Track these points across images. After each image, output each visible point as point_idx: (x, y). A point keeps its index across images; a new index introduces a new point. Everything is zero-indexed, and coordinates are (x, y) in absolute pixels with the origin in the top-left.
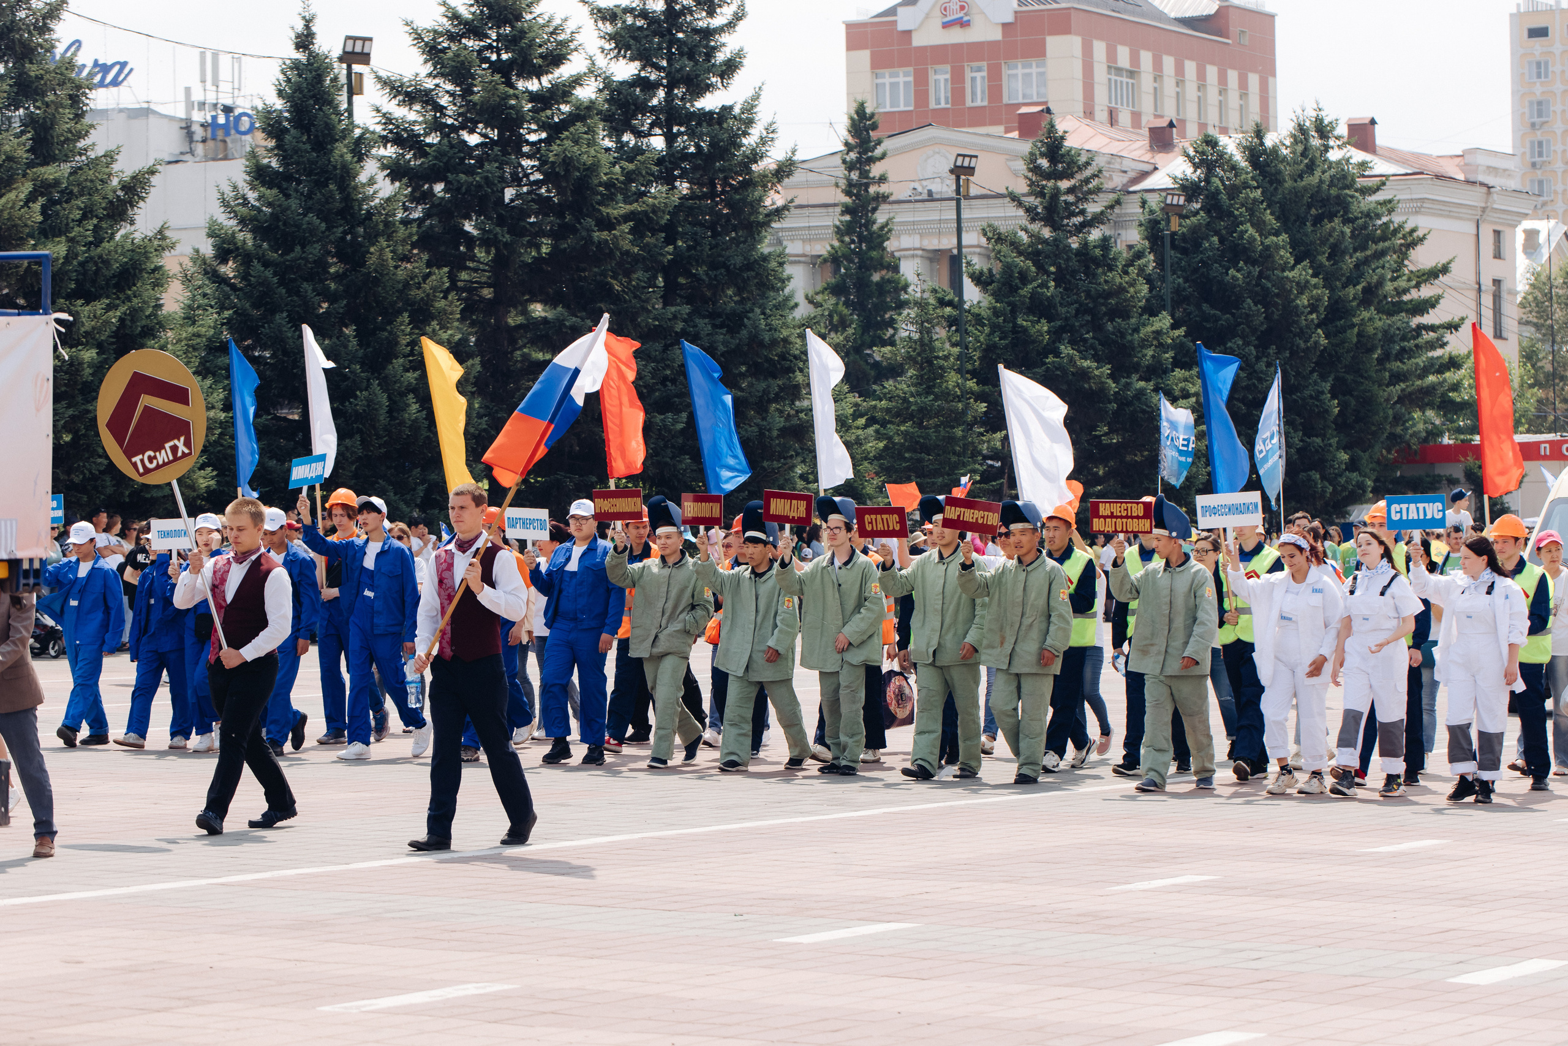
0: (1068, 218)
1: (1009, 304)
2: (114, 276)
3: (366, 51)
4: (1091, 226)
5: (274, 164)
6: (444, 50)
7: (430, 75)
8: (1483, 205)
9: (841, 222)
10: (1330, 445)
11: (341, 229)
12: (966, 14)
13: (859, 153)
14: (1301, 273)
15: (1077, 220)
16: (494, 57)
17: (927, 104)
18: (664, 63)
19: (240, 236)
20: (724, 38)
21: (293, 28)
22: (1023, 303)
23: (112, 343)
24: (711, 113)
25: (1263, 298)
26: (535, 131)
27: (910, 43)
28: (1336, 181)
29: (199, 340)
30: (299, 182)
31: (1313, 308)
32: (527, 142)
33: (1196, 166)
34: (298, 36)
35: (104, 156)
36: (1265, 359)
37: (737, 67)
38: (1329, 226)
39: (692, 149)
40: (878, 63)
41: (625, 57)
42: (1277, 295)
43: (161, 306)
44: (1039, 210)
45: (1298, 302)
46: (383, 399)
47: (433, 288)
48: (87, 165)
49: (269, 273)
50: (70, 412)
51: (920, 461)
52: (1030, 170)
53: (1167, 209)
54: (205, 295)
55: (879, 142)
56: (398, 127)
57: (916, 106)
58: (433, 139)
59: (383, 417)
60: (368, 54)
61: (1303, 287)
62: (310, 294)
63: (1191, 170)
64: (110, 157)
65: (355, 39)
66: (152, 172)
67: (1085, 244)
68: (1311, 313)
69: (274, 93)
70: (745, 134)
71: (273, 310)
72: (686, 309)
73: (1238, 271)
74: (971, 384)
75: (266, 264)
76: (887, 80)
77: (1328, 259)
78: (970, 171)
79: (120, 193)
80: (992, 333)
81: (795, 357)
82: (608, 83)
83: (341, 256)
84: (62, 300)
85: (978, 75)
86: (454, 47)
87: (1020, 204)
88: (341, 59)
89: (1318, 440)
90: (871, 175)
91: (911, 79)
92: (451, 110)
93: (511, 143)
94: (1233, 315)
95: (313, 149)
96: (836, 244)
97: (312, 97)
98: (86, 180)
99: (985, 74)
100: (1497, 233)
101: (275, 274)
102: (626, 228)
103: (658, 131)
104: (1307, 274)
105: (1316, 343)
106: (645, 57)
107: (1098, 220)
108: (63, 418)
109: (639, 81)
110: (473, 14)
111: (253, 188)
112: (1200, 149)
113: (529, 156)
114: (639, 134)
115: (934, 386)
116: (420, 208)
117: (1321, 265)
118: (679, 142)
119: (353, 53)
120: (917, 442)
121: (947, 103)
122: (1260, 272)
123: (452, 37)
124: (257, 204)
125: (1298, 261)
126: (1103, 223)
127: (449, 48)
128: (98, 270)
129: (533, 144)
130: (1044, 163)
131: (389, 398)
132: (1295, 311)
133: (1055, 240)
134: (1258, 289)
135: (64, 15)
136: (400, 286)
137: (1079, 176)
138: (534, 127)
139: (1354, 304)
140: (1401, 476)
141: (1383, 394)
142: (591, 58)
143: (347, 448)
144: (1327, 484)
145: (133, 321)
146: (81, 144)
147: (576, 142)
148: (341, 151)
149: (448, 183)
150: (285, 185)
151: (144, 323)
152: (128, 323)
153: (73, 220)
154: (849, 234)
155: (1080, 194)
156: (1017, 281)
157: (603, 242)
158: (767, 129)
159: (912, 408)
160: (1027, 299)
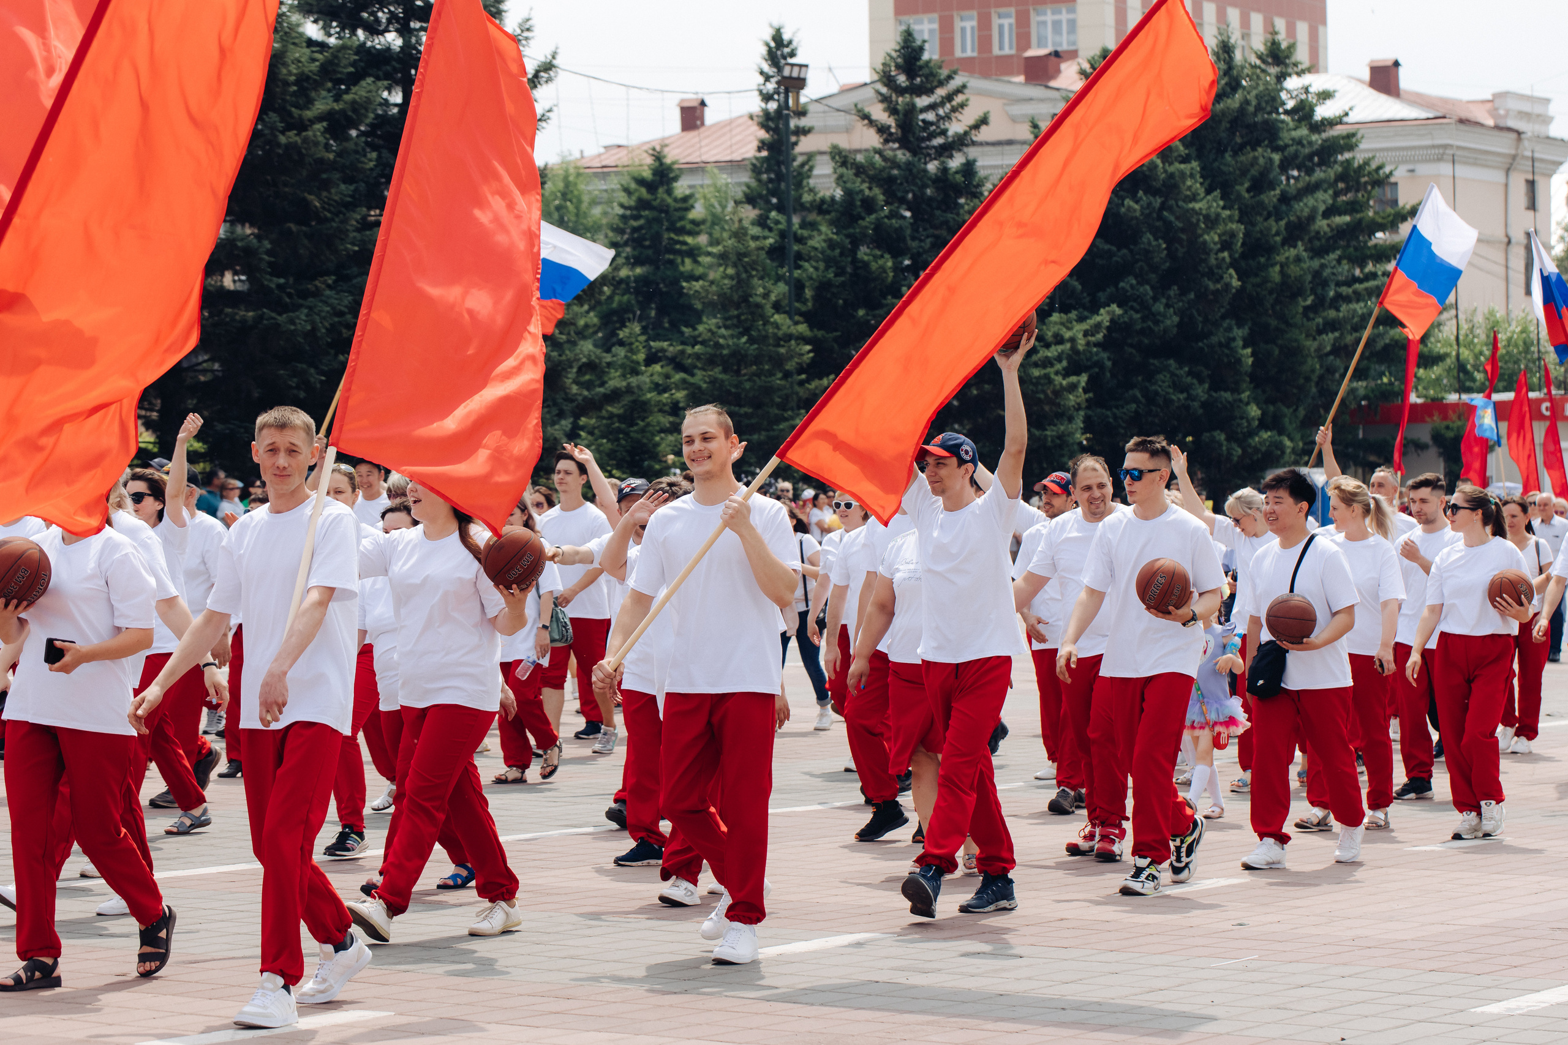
0: (928, 139)
1: (847, 236)
4: (954, 149)
8: (1513, 152)
9: (758, 157)
10: (1241, 400)
13: (776, 83)
14: (1207, 204)
15: (938, 141)
22: (865, 235)
25: (1167, 233)
28: (1264, 104)
31: (1226, 245)
36: (1164, 301)
38: (1251, 155)
40: (902, 10)
42: (1183, 230)
44: (893, 130)
45: (1206, 237)
52: (883, 84)
57: (942, 54)
61: (1212, 221)
67: (945, 170)
68: (1222, 250)
73: (1137, 202)
74: (802, 328)
77: (1248, 191)
80: (827, 268)
85: (1005, 22)
87: (871, 122)
89: (1227, 396)
94: (1131, 251)
96: (753, 183)
99: (1012, 21)
100: (1531, 184)
103: (395, 27)
104: (1218, 205)
105: (1228, 286)
114: (373, 31)
117: (1239, 196)
120: (729, 392)
121: (973, 51)
122: (1163, 204)
125: (1208, 192)
126: (967, 147)
130: (900, 76)
132: (1204, 248)
133: (909, 165)
134: (1158, 224)
137: (941, 92)
139: (1278, 239)
140: (1364, 439)
141: (1311, 345)
144: (1234, 446)
154: (767, 171)
155: (941, 112)
156: (860, 210)
157: (290, 146)
158: (520, 26)
159: (725, 352)
160: (870, 231)
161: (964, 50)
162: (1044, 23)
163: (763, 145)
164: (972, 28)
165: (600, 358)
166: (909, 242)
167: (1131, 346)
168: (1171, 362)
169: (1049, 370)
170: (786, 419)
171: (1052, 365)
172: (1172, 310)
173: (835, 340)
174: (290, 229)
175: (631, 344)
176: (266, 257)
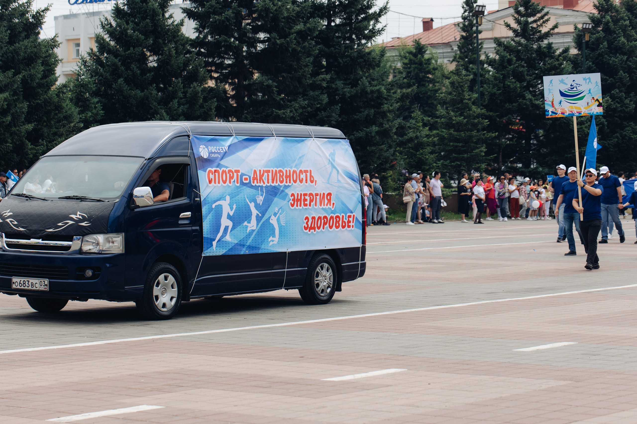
0: (533, 34)
1: (502, 74)
4: (544, 38)
15: (538, 35)
23: (22, 91)
25: (628, 70)
33: (600, 11)
36: (629, 99)
44: (519, 31)
51: (457, 146)
52: (515, 12)
53: (584, 30)
63: (597, 13)
67: (540, 47)
72: (330, 76)
73: (616, 58)
74: (484, 111)
75: (116, 56)
78: (483, 13)
79: (32, 20)
80: (494, 88)
81: (385, 98)
83: (155, 52)
87: (511, 28)
94: (614, 78)
96: (459, 52)
101: (120, 60)
107: (547, 35)
111: (114, 20)
112: (601, 3)
115: (464, 112)
122: (628, 59)
124: (115, 26)
126: (549, 37)
128: (14, 56)
130: (522, 9)
133: (526, 45)
134: (625, 67)
137: (539, 15)
145: (31, 80)
151: (37, 81)
152: (29, 81)
154: (464, 48)
155: (539, 23)
156: (506, 64)
157: (282, 44)
159: (454, 122)
160: (511, 72)
163: (462, 37)
165: (405, 125)
166: (526, 77)
167: (616, 117)
168: (632, 123)
169: (583, 126)
170: (478, 148)
171: (584, 124)
172: (632, 102)
173: (497, 116)
175: (417, 119)
176: (276, 88)
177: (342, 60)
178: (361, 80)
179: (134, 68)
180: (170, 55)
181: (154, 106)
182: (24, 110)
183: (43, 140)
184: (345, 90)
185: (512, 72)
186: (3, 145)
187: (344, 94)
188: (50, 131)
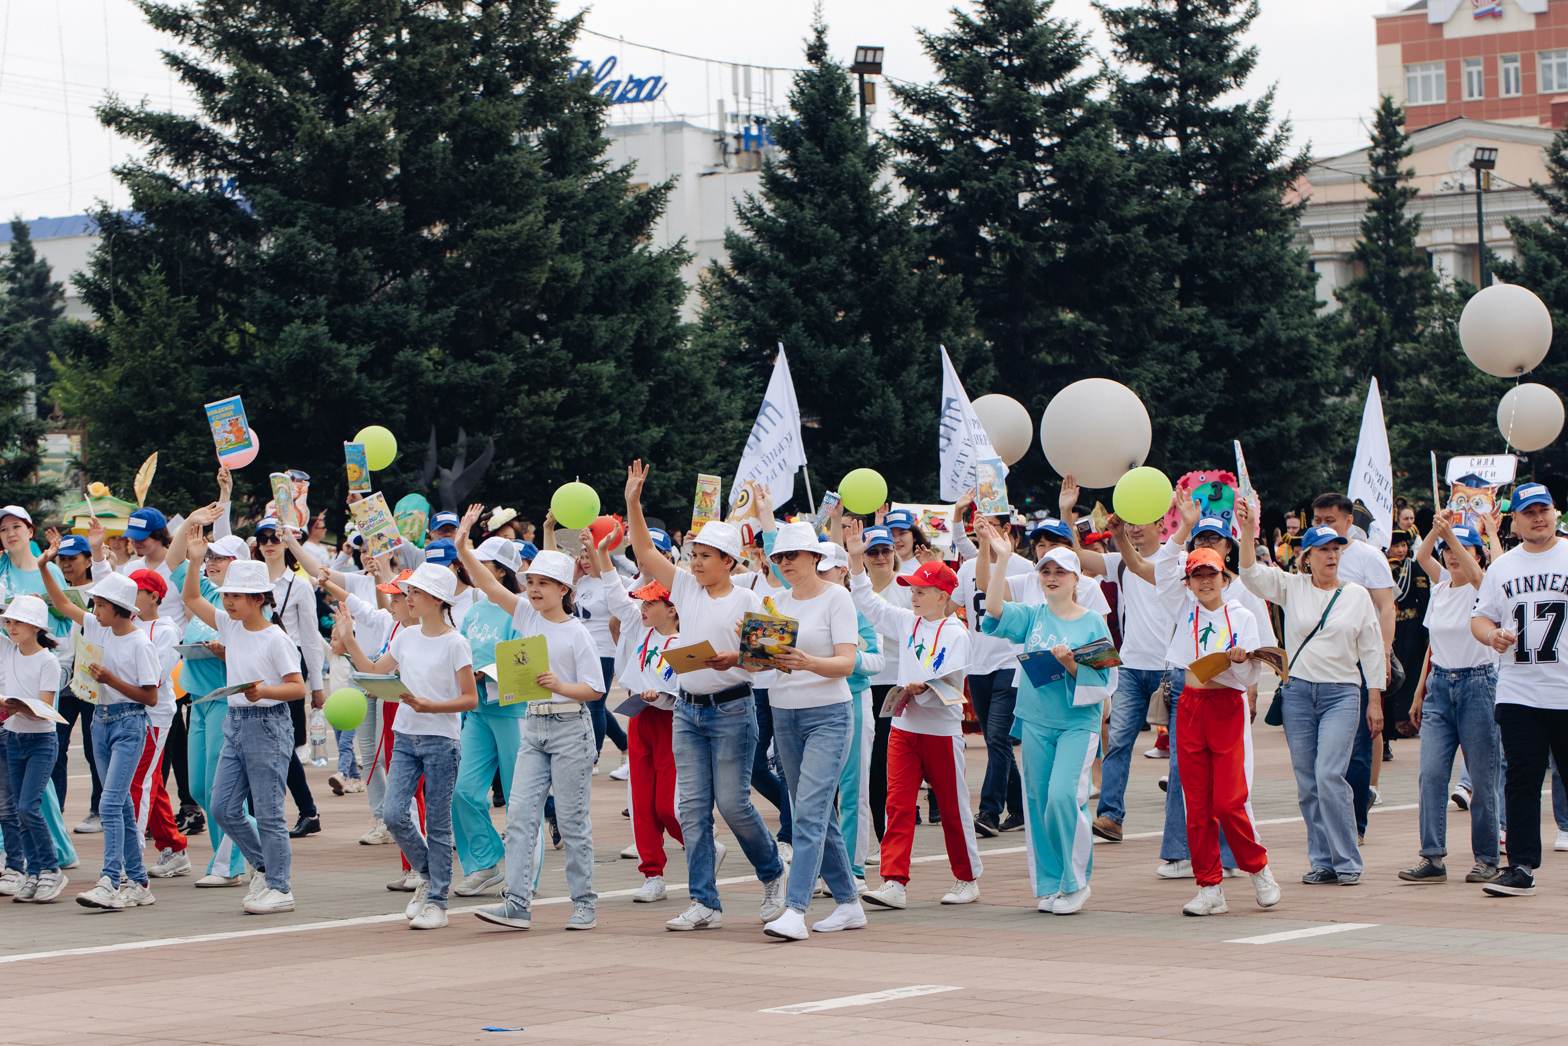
2: (631, 290)
3: (878, 60)
5: (789, 175)
6: (956, 57)
7: (943, 83)
9: (1368, 218)
11: (855, 238)
12: (1498, 5)
13: (1386, 149)
16: (1006, 63)
17: (1460, 97)
18: (1177, 65)
19: (758, 248)
20: (1238, 36)
21: (805, 40)
23: (629, 357)
24: (1225, 113)
26: (1050, 136)
27: (1441, 35)
29: (715, 351)
30: (813, 193)
32: (1040, 146)
34: (810, 48)
35: (621, 171)
37: (1250, 66)
39: (1206, 150)
40: (1410, 58)
41: (1137, 59)
43: (679, 317)
44: (1564, 202)
46: (897, 405)
47: (947, 294)
48: (604, 181)
49: (784, 285)
50: (590, 424)
52: (1553, 161)
54: (722, 307)
55: (1406, 138)
56: (913, 134)
57: (1449, 98)
58: (949, 146)
59: (898, 423)
60: (880, 64)
62: (826, 303)
64: (626, 170)
65: (866, 49)
66: (668, 187)
69: (788, 104)
70: (1260, 133)
71: (790, 320)
72: (1201, 310)
75: (782, 276)
76: (1418, 74)
78: (1490, 164)
79: (636, 208)
81: (1313, 356)
82: (1121, 86)
83: (856, 265)
84: (579, 316)
85: (1512, 66)
86: (966, 54)
87: (1544, 197)
88: (853, 70)
90: (1398, 170)
91: (1443, 72)
92: (964, 116)
93: (1026, 149)
95: (826, 160)
96: (1364, 240)
97: (824, 108)
98: (603, 197)
99: (1518, 64)
101: (791, 285)
102: (1140, 230)
103: (1172, 132)
106: (1158, 60)
108: (582, 431)
109: (1150, 83)
110: (985, 21)
111: (769, 200)
113: (1042, 161)
114: (1153, 136)
115: (1458, 383)
116: (935, 216)
118: (1193, 142)
119: (865, 63)
120: (1443, 440)
121: (1480, 94)
123: (962, 43)
124: (772, 214)
127: (961, 55)
128: (614, 285)
129: (1046, 149)
131: (904, 404)
135: (581, 34)
136: (915, 293)
138: (1047, 131)
142: (1103, 62)
143: (864, 455)
145: (649, 334)
146: (598, 160)
147: (1089, 145)
148: (853, 161)
149: (962, 190)
150: (799, 196)
151: (660, 335)
152: (645, 335)
153: (590, 236)
154: (1376, 230)
156: (1541, 275)
157: (1117, 245)
158: (1281, 128)
159: (1437, 405)
160: (1552, 294)
161: (1471, 94)
162: (1550, 66)
163: (1374, 205)
164: (1479, 73)
174: (1116, 312)
176: (1105, 339)
177: (1221, 273)
178: (1267, 315)
179: (822, 301)
180: (895, 271)
181: (867, 380)
182: (642, 397)
183: (673, 459)
184: (1233, 337)
185: (1555, 292)
186: (607, 471)
187: (1229, 348)
188: (683, 439)
